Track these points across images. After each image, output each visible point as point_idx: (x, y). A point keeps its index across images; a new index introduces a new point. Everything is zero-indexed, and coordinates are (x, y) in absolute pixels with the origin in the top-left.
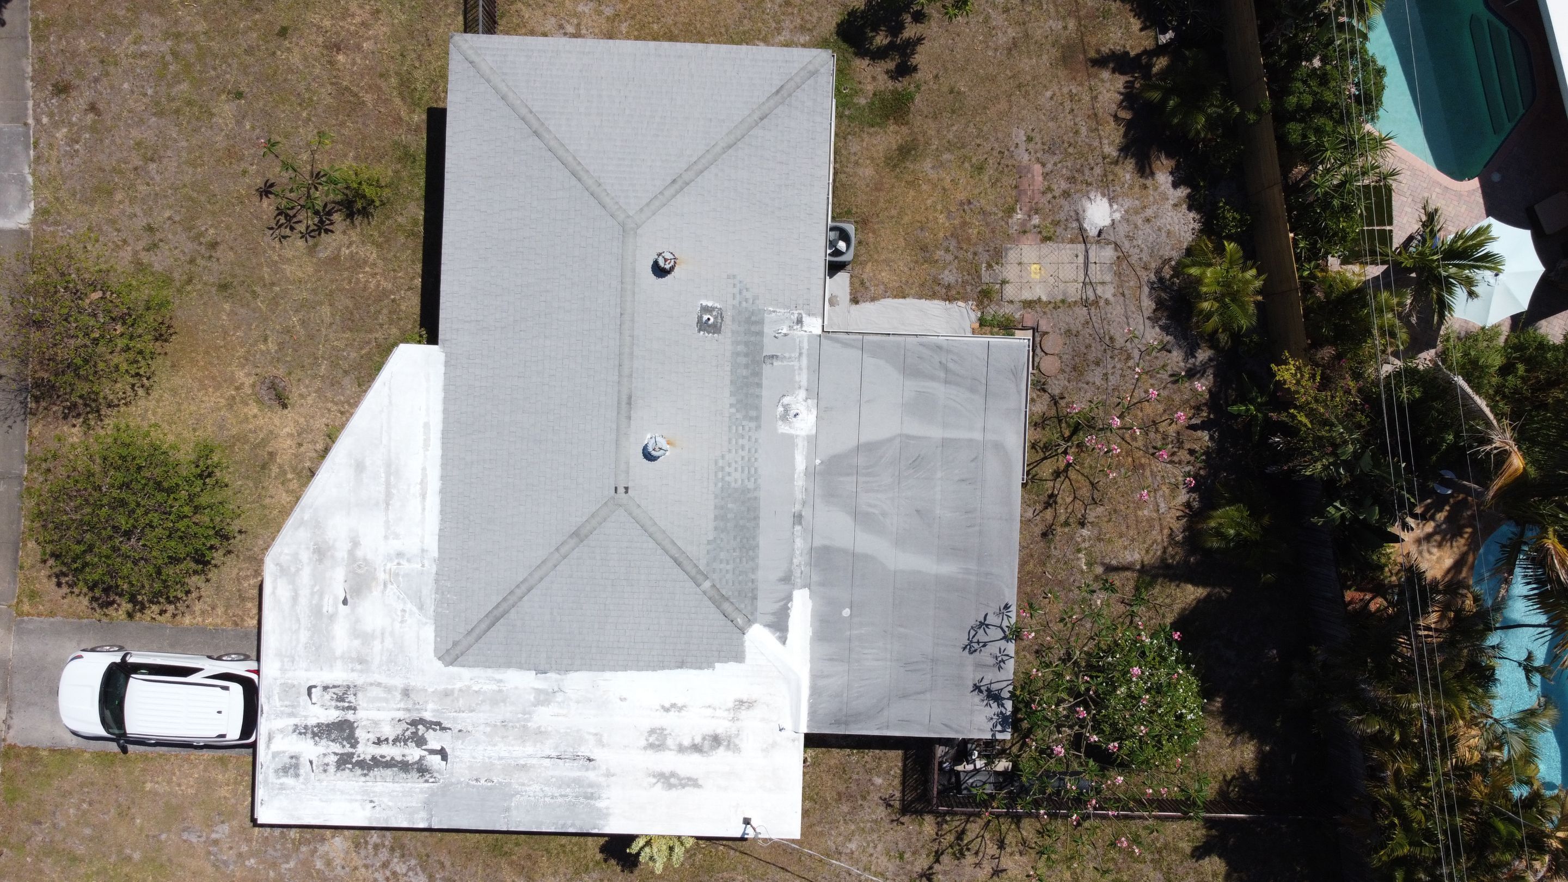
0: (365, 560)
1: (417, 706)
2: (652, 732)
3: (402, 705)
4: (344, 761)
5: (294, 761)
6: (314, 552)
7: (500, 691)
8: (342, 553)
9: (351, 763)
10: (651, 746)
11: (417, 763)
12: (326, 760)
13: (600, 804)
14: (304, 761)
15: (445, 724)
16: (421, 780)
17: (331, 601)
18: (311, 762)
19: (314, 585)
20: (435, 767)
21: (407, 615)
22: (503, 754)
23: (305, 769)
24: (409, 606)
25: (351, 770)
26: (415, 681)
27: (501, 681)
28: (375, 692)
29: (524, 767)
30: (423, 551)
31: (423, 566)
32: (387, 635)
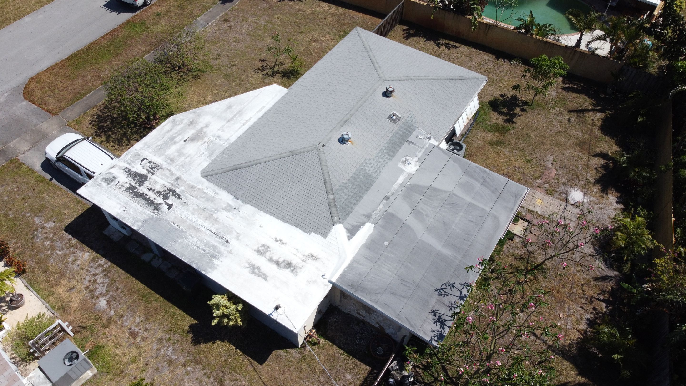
0: (205, 132)
1: (177, 186)
2: (263, 246)
3: (172, 182)
4: (131, 189)
5: (113, 178)
6: (190, 122)
7: (214, 197)
9: (133, 191)
10: (258, 251)
11: (157, 204)
12: (125, 185)
13: (216, 262)
14: (117, 181)
15: (181, 197)
16: (152, 211)
17: (180, 138)
18: (119, 182)
19: (180, 131)
20: (163, 210)
21: (203, 155)
22: (194, 220)
23: (114, 183)
24: (207, 153)
25: (130, 193)
26: (185, 177)
27: (217, 194)
28: (167, 173)
29: (197, 229)
30: (228, 139)
31: (224, 144)
32: (189, 157)
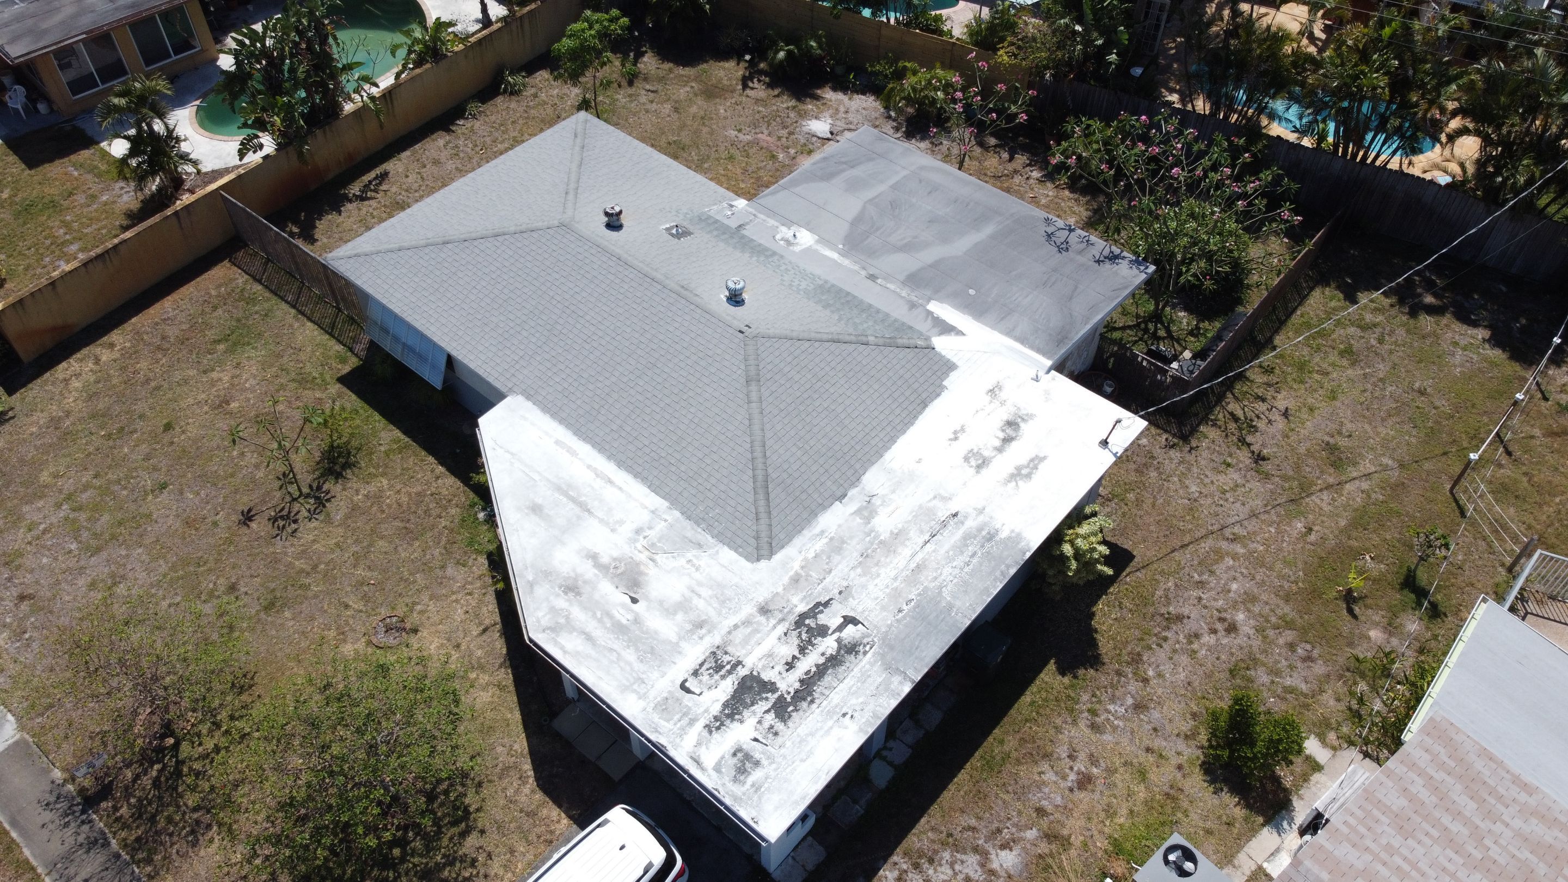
0: (615, 559)
1: (786, 610)
2: (966, 459)
3: (773, 621)
4: (782, 709)
5: (740, 755)
6: (566, 593)
7: (832, 539)
8: (590, 573)
9: (789, 704)
10: (979, 467)
11: (839, 649)
12: (766, 725)
13: (1003, 535)
14: (749, 745)
15: (823, 600)
18: (756, 740)
19: (594, 614)
20: (858, 635)
21: (695, 561)
22: (893, 574)
23: (757, 751)
24: (690, 554)
25: (796, 710)
26: (762, 595)
27: (823, 532)
28: (739, 635)
29: (919, 568)
30: (653, 512)
31: (666, 520)
32: (697, 589)
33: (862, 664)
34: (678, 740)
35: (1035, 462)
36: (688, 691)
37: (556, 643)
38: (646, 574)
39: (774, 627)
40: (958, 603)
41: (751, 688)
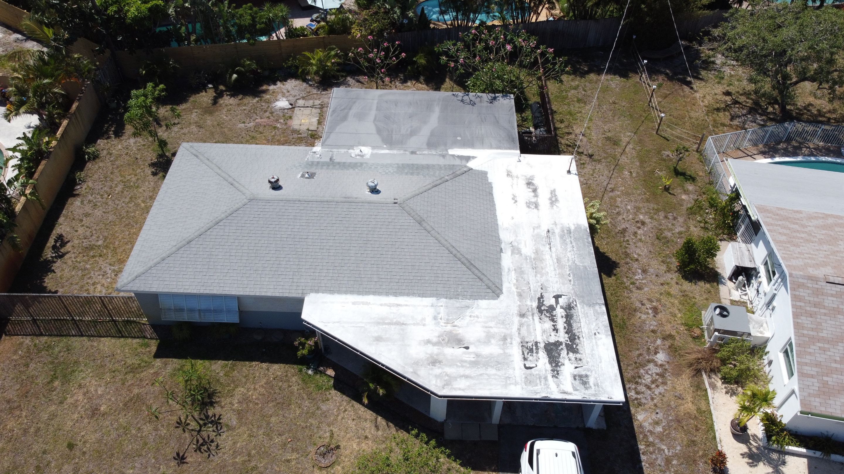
0: (439, 337)
1: (530, 310)
2: (529, 207)
3: (530, 318)
4: (572, 348)
5: (577, 378)
6: (435, 366)
7: (515, 270)
8: (435, 350)
9: (572, 345)
10: (536, 207)
11: (565, 310)
12: (573, 359)
13: (572, 228)
14: (576, 371)
15: (539, 296)
16: (576, 308)
17: (467, 356)
18: (576, 368)
19: (457, 365)
20: (566, 301)
21: (473, 314)
22: (552, 268)
23: (581, 371)
24: (468, 312)
25: (577, 345)
26: (515, 310)
27: (509, 269)
28: (524, 331)
29: (558, 260)
30: (432, 306)
31: (442, 306)
32: (487, 325)
33: (580, 310)
34: (549, 390)
35: (553, 193)
36: (531, 368)
37: (455, 389)
38: (459, 334)
39: (533, 319)
40: (586, 264)
41: (552, 349)
